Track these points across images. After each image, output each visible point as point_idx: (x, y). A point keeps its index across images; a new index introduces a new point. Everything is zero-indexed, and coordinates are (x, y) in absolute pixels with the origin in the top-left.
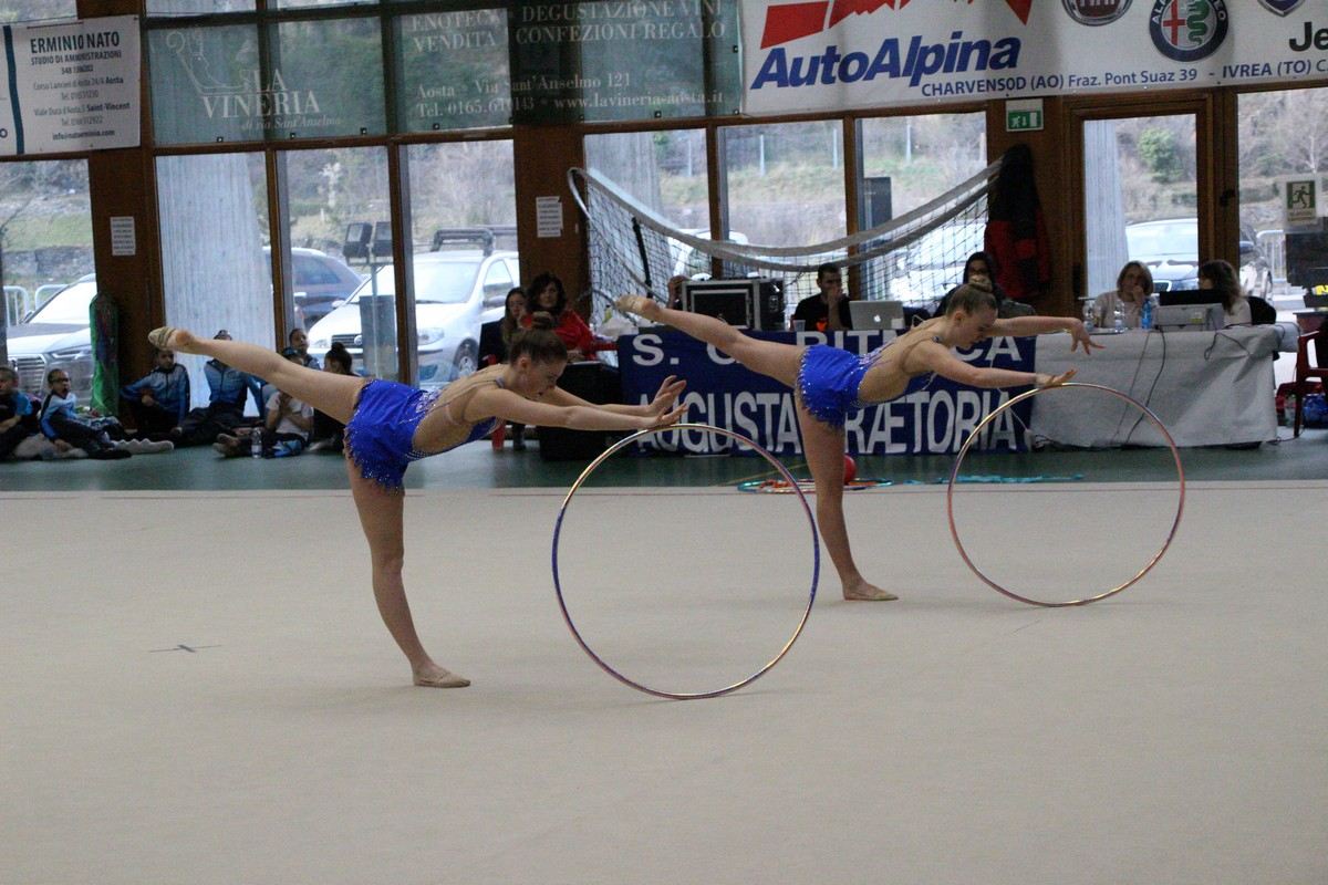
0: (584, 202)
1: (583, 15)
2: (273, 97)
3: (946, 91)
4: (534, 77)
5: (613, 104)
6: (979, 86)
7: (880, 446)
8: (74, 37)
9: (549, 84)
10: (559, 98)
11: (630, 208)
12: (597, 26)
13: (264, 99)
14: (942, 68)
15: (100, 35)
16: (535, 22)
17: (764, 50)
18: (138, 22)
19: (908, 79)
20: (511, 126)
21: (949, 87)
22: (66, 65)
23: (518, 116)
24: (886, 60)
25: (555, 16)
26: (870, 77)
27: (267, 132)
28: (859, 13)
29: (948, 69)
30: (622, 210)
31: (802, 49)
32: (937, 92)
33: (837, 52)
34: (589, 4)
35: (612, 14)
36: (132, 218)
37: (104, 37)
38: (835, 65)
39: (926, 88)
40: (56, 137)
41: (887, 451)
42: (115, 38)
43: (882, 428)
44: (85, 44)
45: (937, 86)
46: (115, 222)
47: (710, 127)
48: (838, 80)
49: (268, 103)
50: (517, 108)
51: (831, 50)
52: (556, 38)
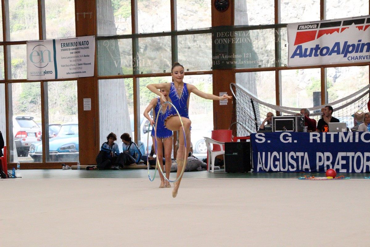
0: (235, 94)
1: (236, 35)
2: (136, 61)
3: (356, 59)
4: (220, 54)
5: (245, 63)
6: (367, 57)
7: (338, 170)
8: (74, 43)
9: (225, 57)
10: (228, 61)
11: (250, 95)
12: (241, 39)
13: (133, 61)
14: (355, 51)
15: (83, 42)
16: (221, 37)
17: (295, 46)
18: (95, 38)
19: (343, 55)
20: (212, 70)
21: (357, 58)
22: (71, 51)
23: (214, 67)
24: (336, 49)
25: (227, 35)
26: (330, 54)
27: (134, 72)
28: (327, 34)
29: (357, 52)
30: (248, 96)
31: (308, 45)
32: (353, 59)
33: (319, 47)
34: (238, 32)
35: (246, 35)
36: (90, 99)
37: (84, 43)
38: (318, 51)
39: (349, 58)
40: (67, 73)
41: (340, 172)
42: (87, 43)
43: (338, 164)
44: (78, 45)
45: (353, 57)
46: (85, 100)
47: (277, 70)
48: (319, 55)
49: (135, 63)
50: (214, 64)
51: (317, 46)
52: (227, 42)
